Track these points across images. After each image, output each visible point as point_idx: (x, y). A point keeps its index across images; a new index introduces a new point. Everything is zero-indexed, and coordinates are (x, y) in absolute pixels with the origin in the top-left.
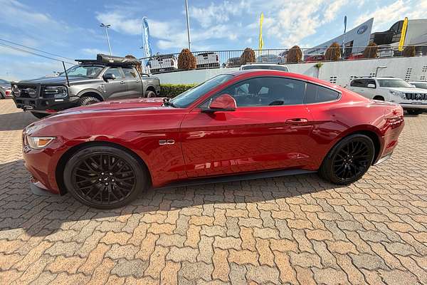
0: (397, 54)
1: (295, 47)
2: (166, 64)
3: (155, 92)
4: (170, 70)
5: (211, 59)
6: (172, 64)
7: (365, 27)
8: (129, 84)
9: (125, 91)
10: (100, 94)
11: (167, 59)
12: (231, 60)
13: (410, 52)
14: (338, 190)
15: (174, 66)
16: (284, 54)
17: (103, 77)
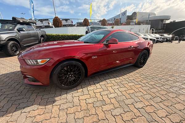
0: (136, 24)
1: (104, 19)
2: (45, 23)
3: (44, 38)
4: (48, 27)
5: (69, 23)
6: (49, 24)
7: (124, 13)
8: (31, 34)
9: (30, 37)
10: (17, 39)
11: (46, 21)
12: (77, 23)
13: (139, 23)
14: (141, 69)
15: (50, 25)
16: (99, 22)
17: (17, 30)
